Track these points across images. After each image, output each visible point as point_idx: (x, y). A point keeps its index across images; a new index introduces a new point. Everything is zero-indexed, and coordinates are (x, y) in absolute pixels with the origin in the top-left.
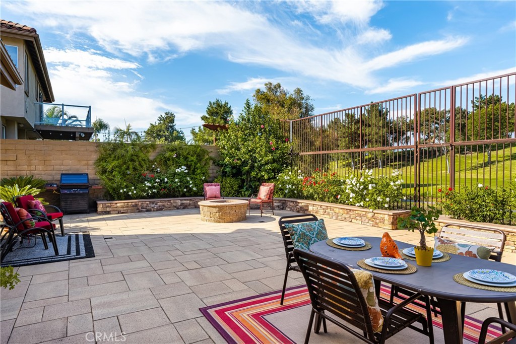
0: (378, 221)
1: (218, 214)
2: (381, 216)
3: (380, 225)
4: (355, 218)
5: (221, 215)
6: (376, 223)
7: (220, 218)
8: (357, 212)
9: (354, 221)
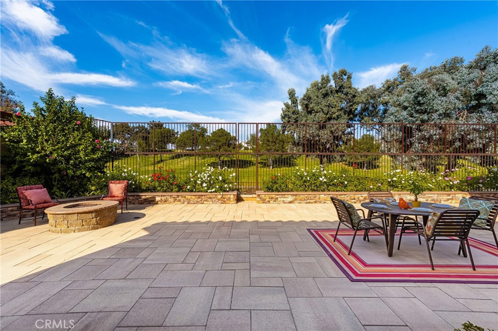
0: (225, 200)
1: (94, 219)
2: (228, 196)
3: (227, 202)
4: (206, 201)
5: (100, 219)
6: (224, 201)
7: (97, 224)
8: (208, 196)
9: (205, 202)
